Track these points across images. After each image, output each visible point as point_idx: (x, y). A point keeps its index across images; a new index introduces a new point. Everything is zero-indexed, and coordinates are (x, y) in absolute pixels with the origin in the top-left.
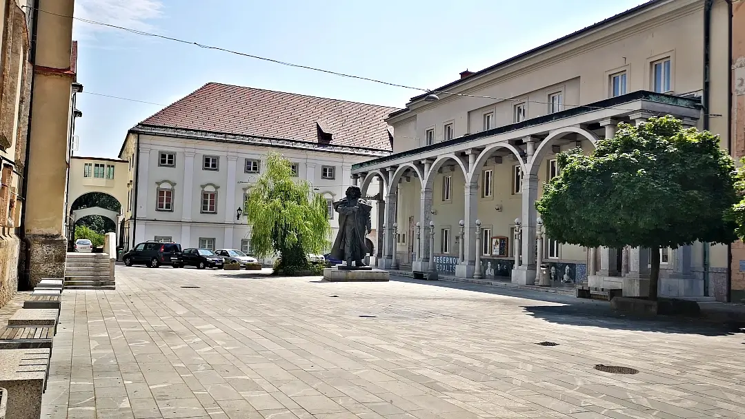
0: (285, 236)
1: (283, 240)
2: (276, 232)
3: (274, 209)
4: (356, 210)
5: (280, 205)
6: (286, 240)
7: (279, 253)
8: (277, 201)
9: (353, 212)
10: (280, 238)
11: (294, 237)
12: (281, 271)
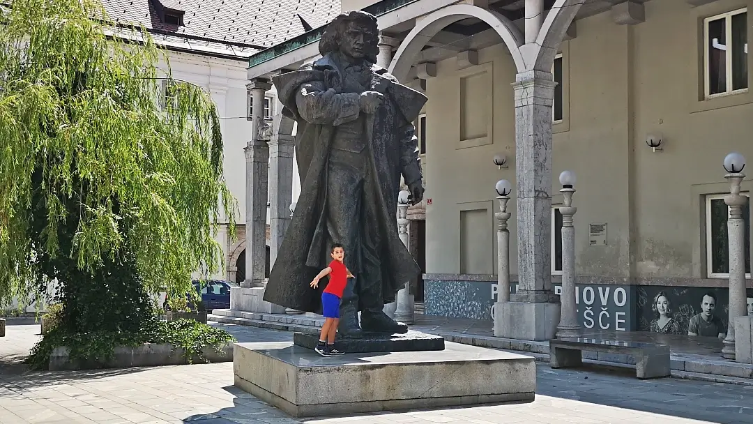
0: (71, 225)
1: (65, 242)
2: (40, 214)
3: (26, 120)
4: (372, 107)
5: (52, 106)
6: (80, 237)
7: (53, 286)
8: (41, 89)
9: (363, 114)
10: (52, 233)
11: (108, 230)
12: (62, 352)
